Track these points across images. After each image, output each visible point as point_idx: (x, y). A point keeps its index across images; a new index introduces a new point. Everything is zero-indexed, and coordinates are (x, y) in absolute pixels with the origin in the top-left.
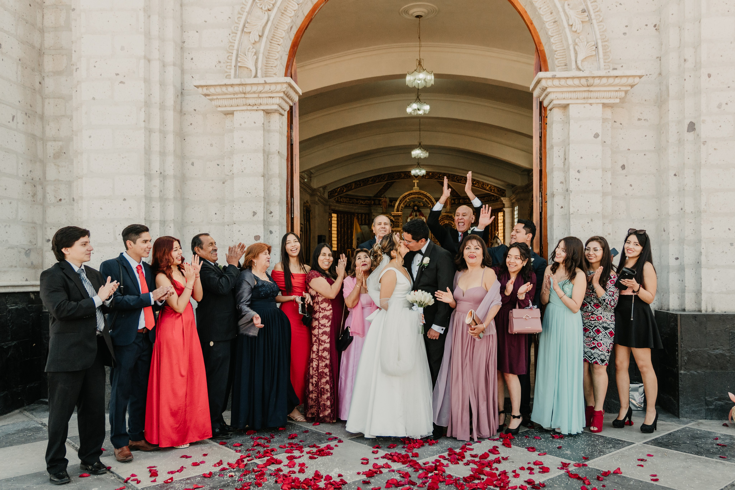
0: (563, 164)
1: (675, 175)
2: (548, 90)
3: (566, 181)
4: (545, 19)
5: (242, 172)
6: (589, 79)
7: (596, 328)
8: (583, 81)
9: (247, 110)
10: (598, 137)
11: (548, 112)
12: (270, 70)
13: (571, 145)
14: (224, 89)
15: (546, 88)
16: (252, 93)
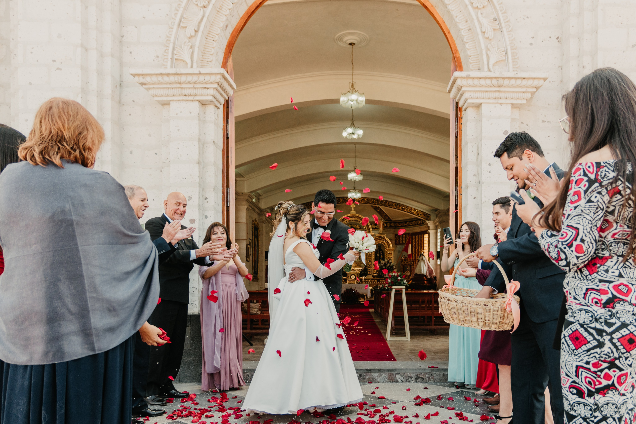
2: (463, 89)
3: (478, 174)
4: (461, 27)
5: (178, 158)
6: (499, 80)
8: (494, 81)
9: (183, 100)
11: (463, 112)
12: (205, 64)
13: (482, 141)
14: (161, 78)
15: (462, 87)
16: (187, 83)
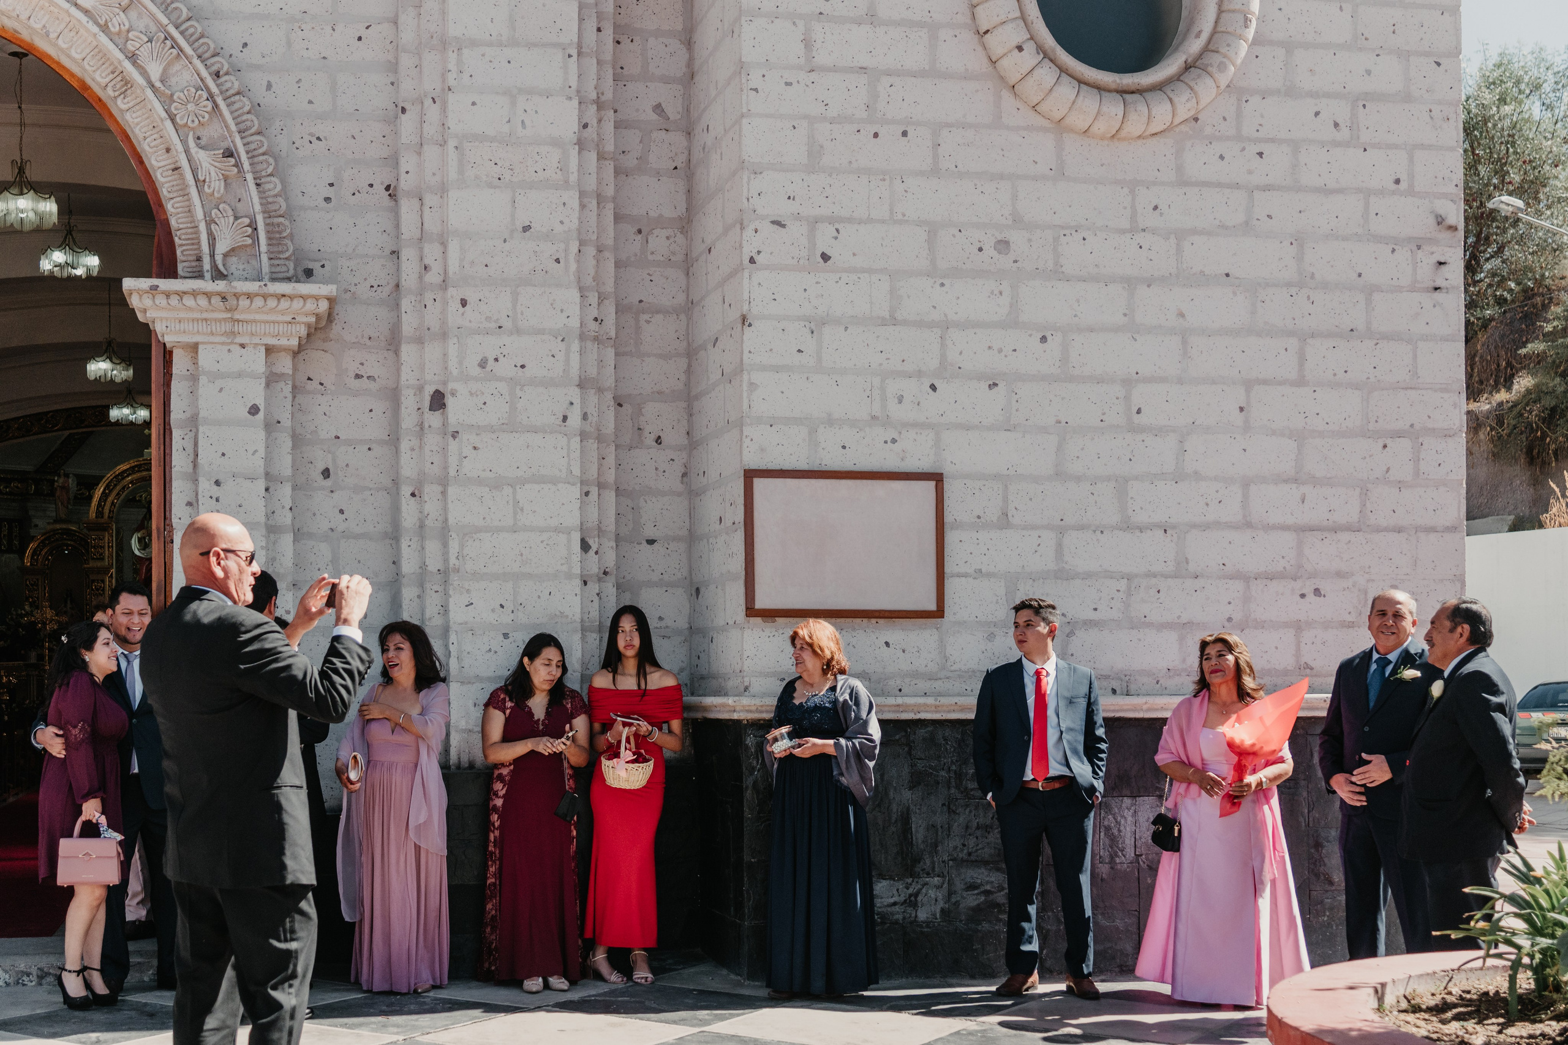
0: (191, 465)
1: (413, 495)
3: (194, 502)
4: (156, 163)
6: (228, 297)
10: (257, 413)
13: (201, 429)
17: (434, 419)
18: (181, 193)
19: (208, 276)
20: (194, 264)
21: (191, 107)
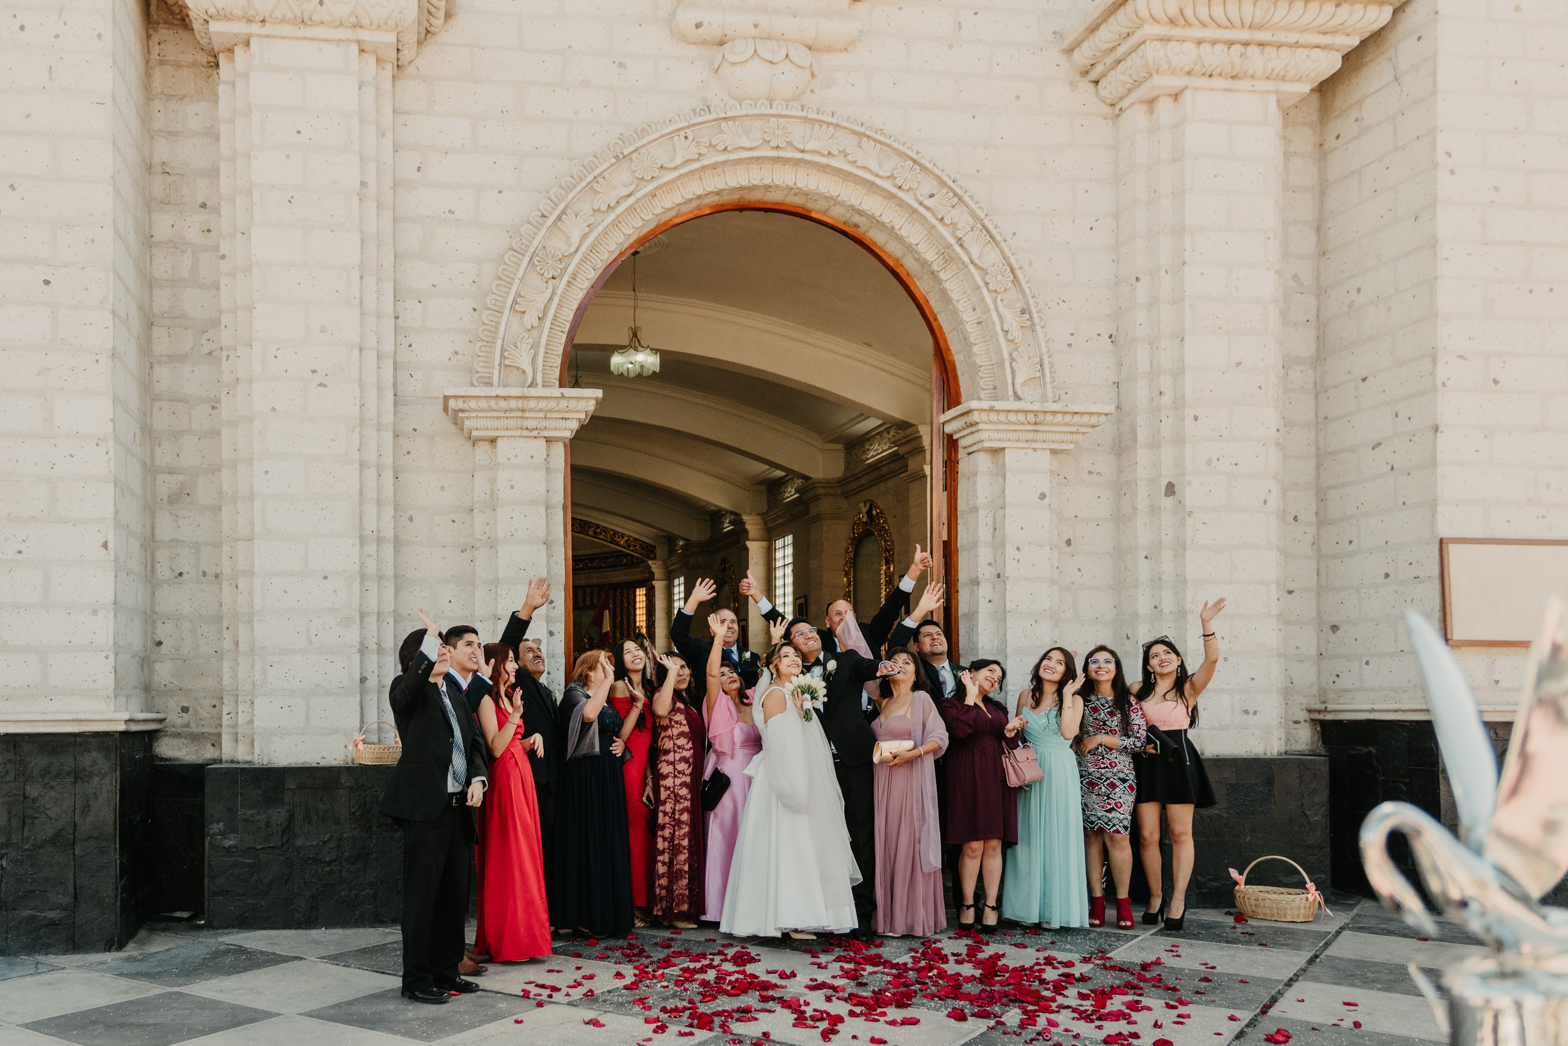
0: (991, 536)
1: (1146, 557)
3: (996, 562)
4: (965, 318)
5: (512, 535)
6: (1039, 414)
7: (1108, 781)
8: (1031, 417)
9: (521, 436)
10: (1044, 498)
11: (964, 456)
12: (548, 372)
13: (1007, 510)
14: (493, 403)
15: (977, 423)
16: (536, 411)
17: (1168, 503)
18: (983, 340)
19: (1011, 399)
20: (992, 391)
21: (999, 277)
